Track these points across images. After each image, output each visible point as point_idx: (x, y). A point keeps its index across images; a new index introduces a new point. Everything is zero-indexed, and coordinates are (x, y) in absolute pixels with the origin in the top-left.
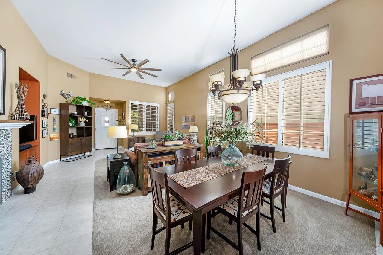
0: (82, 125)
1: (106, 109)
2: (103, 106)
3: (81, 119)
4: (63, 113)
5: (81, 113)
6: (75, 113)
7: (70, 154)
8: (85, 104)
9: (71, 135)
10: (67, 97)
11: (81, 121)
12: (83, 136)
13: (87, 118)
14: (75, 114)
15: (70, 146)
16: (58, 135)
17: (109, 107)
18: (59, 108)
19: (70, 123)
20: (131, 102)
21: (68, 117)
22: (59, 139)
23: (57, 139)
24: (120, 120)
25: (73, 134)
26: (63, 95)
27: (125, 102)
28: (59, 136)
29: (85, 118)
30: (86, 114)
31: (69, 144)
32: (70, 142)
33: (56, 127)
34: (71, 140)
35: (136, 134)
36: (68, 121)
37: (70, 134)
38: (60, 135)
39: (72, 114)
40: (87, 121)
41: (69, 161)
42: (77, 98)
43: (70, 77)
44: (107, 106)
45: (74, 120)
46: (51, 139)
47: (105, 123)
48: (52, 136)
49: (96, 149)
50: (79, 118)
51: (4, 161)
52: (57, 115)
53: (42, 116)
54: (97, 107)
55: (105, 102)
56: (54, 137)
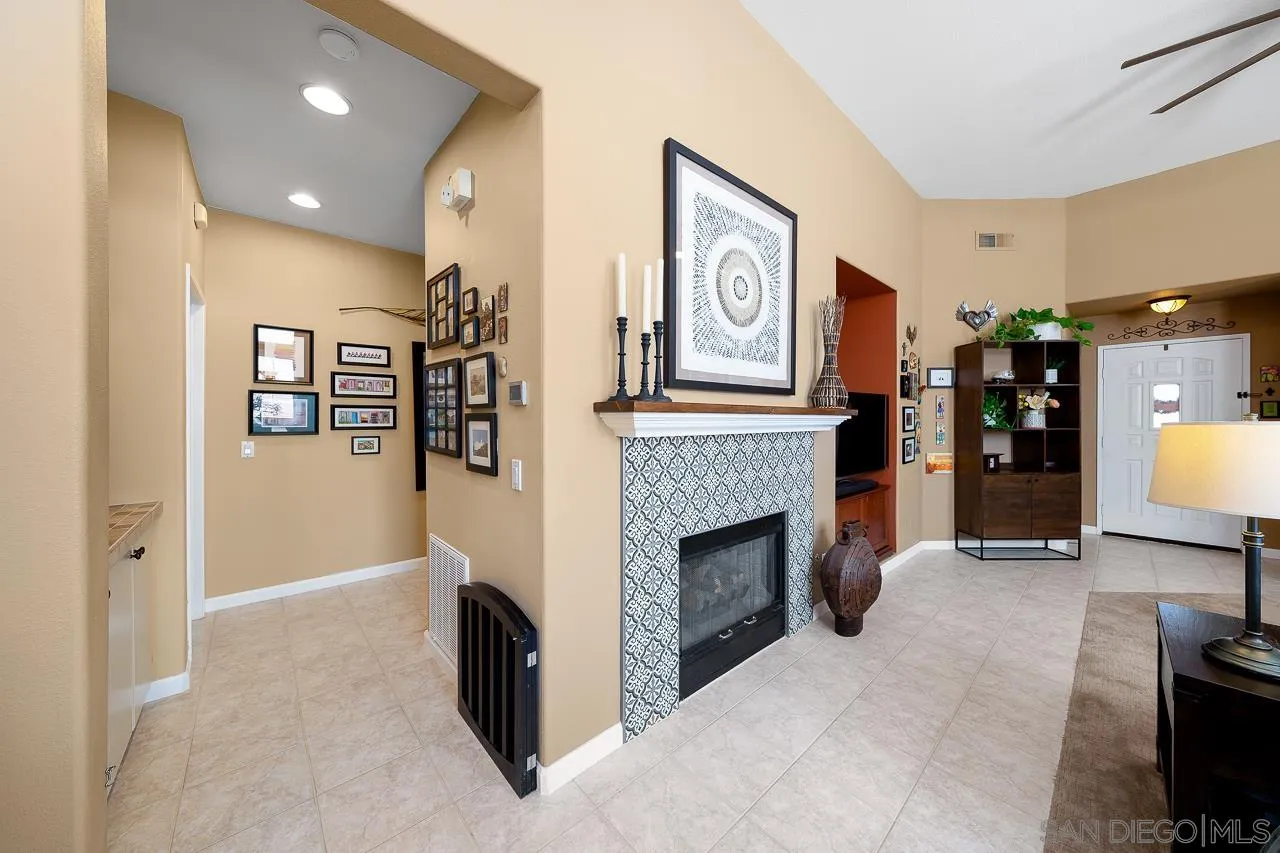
0: (1036, 421)
1: (1166, 342)
2: (1141, 332)
3: (1029, 398)
4: (964, 381)
5: (1029, 376)
6: (1007, 374)
7: (984, 528)
8: (1048, 332)
9: (992, 460)
10: (977, 321)
11: (1029, 408)
12: (1037, 467)
13: (1054, 392)
14: (1006, 381)
15: (985, 501)
17: (1183, 327)
18: (953, 366)
19: (987, 417)
21: (979, 393)
22: (952, 472)
23: (946, 472)
24: (1269, 392)
25: (996, 457)
26: (964, 319)
28: (952, 461)
29: (1048, 394)
30: (1052, 376)
31: (983, 494)
32: (985, 487)
33: (944, 431)
34: (988, 480)
36: (980, 406)
37: (987, 458)
38: (957, 457)
39: (994, 380)
40: (1056, 404)
41: (983, 558)
42: (1013, 318)
43: (988, 248)
44: (1167, 327)
45: (1001, 403)
46: (930, 469)
47: (1156, 411)
48: (932, 459)
49: (1105, 533)
50: (1020, 396)
51: (793, 521)
52: (946, 390)
53: (902, 396)
54: (1111, 339)
55: (1154, 306)
56: (938, 462)
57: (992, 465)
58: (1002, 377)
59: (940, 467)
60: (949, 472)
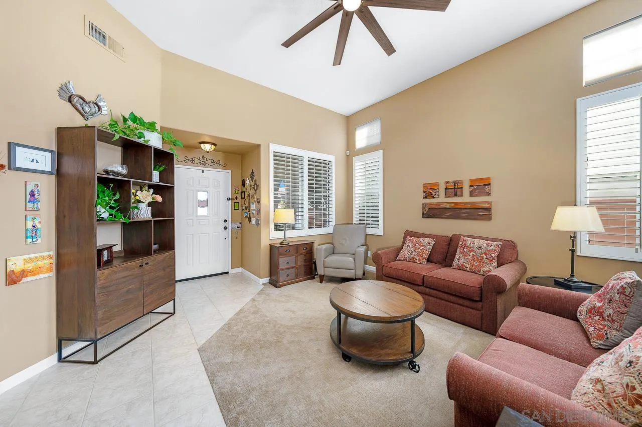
0: (144, 213)
1: (203, 169)
2: (192, 160)
3: (139, 193)
4: (71, 166)
5: (139, 172)
6: (119, 168)
7: (99, 329)
8: (154, 140)
9: (105, 253)
10: (87, 109)
11: (139, 202)
12: (148, 252)
13: (157, 189)
14: (119, 174)
15: (100, 298)
16: (50, 257)
17: (209, 162)
18: (54, 148)
19: (100, 209)
20: (274, 148)
21: (90, 183)
22: (53, 274)
23: (42, 276)
24: (236, 198)
25: (109, 248)
26: (70, 101)
27: (258, 146)
28: (53, 261)
29: (152, 191)
30: (156, 177)
31: (97, 291)
32: (100, 283)
33: (39, 226)
34: (102, 275)
35: (290, 234)
36: (92, 198)
37: (100, 252)
38: (59, 255)
39: (107, 172)
40: (159, 199)
41: (95, 362)
42: (125, 120)
43: (99, 42)
44: (203, 160)
45: (115, 195)
47: (199, 206)
50: (133, 191)
52: (43, 176)
54: (178, 161)
55: (202, 145)
56: (29, 266)
57: (105, 258)
58: (116, 170)
59: (38, 271)
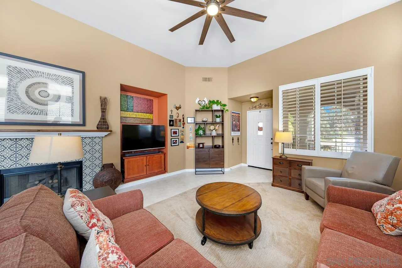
2: (255, 107)
7: (196, 166)
9: (201, 145)
10: (202, 103)
15: (196, 157)
20: (283, 88)
25: (203, 144)
26: (198, 103)
32: (196, 153)
33: (192, 136)
34: (197, 150)
41: (196, 174)
43: (205, 82)
44: (260, 106)
46: (188, 148)
48: (188, 144)
49: (249, 166)
51: (86, 164)
52: (193, 124)
53: (170, 125)
54: (250, 109)
56: (190, 145)
59: (191, 147)
60: (193, 148)
